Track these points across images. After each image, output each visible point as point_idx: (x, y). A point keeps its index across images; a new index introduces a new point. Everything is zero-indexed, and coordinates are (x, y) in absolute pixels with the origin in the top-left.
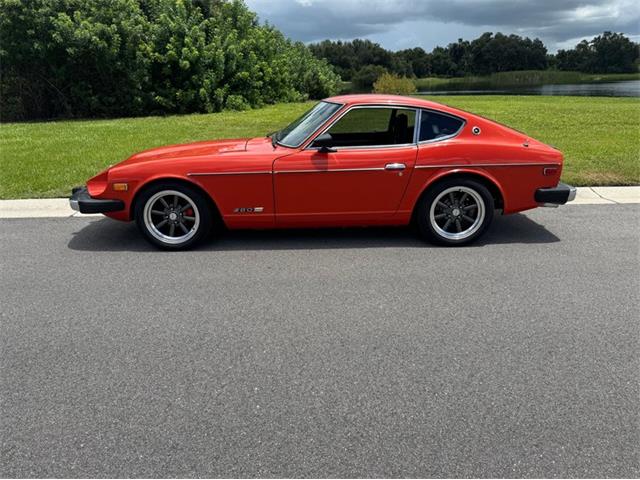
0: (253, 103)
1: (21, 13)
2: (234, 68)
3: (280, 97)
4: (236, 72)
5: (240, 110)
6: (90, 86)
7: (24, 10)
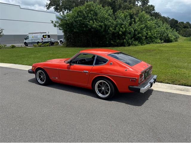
0: (142, 43)
1: (82, 21)
2: (137, 33)
3: (152, 42)
4: (137, 35)
5: (136, 46)
6: (97, 39)
7: (83, 20)
